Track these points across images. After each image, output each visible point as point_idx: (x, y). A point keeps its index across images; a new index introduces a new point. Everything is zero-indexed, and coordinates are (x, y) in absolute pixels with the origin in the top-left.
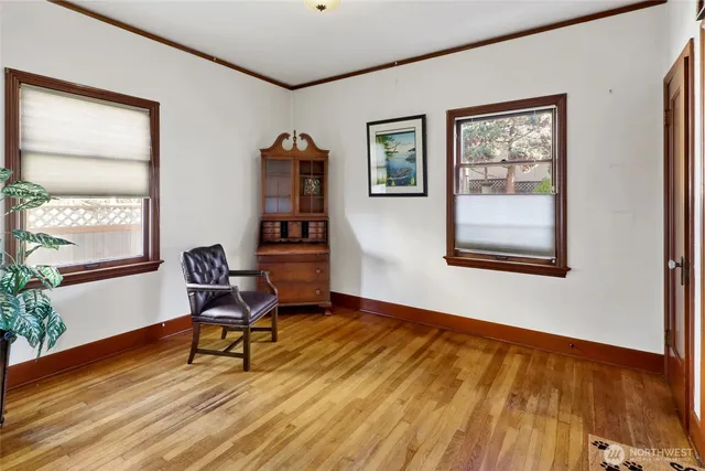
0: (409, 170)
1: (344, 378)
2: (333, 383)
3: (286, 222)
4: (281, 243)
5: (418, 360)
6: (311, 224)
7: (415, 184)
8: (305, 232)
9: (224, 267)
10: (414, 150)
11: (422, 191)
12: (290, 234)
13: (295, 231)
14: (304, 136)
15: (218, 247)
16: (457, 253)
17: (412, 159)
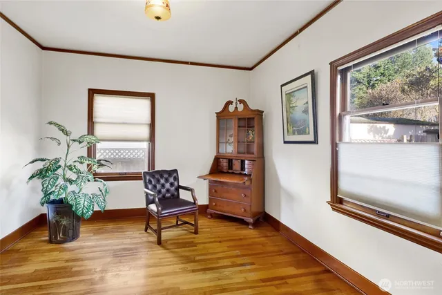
0: (305, 121)
1: (193, 271)
2: (184, 271)
3: (232, 160)
4: (228, 173)
5: (264, 284)
6: (246, 162)
7: (309, 133)
8: (243, 168)
9: (176, 183)
10: (307, 103)
11: (313, 140)
12: (234, 167)
13: (237, 166)
14: (241, 101)
15: (176, 171)
16: (341, 201)
17: (306, 111)
